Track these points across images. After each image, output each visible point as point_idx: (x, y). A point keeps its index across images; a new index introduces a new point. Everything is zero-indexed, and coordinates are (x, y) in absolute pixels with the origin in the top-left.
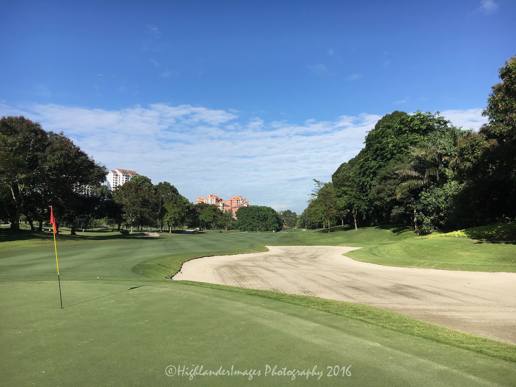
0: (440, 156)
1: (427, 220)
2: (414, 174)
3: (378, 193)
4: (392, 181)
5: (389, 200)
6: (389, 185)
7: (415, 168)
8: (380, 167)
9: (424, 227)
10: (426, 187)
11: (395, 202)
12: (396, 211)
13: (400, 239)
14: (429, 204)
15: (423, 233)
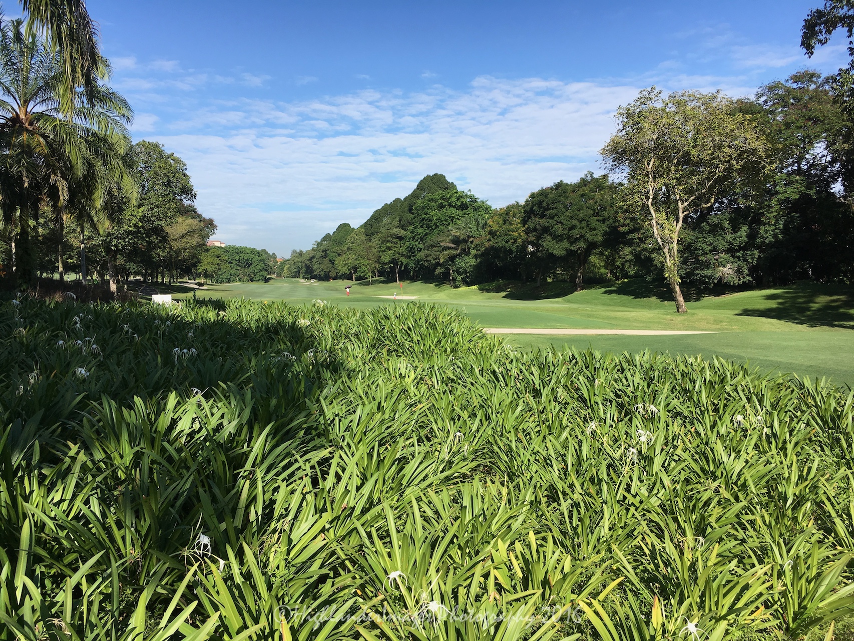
0: (469, 237)
1: (459, 278)
2: (452, 245)
3: (426, 257)
4: (436, 249)
5: (434, 262)
6: (434, 252)
7: (453, 241)
8: (426, 234)
9: (457, 283)
10: (460, 255)
11: (438, 264)
12: (439, 271)
13: (441, 291)
14: (461, 268)
15: (456, 287)
